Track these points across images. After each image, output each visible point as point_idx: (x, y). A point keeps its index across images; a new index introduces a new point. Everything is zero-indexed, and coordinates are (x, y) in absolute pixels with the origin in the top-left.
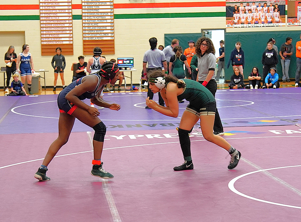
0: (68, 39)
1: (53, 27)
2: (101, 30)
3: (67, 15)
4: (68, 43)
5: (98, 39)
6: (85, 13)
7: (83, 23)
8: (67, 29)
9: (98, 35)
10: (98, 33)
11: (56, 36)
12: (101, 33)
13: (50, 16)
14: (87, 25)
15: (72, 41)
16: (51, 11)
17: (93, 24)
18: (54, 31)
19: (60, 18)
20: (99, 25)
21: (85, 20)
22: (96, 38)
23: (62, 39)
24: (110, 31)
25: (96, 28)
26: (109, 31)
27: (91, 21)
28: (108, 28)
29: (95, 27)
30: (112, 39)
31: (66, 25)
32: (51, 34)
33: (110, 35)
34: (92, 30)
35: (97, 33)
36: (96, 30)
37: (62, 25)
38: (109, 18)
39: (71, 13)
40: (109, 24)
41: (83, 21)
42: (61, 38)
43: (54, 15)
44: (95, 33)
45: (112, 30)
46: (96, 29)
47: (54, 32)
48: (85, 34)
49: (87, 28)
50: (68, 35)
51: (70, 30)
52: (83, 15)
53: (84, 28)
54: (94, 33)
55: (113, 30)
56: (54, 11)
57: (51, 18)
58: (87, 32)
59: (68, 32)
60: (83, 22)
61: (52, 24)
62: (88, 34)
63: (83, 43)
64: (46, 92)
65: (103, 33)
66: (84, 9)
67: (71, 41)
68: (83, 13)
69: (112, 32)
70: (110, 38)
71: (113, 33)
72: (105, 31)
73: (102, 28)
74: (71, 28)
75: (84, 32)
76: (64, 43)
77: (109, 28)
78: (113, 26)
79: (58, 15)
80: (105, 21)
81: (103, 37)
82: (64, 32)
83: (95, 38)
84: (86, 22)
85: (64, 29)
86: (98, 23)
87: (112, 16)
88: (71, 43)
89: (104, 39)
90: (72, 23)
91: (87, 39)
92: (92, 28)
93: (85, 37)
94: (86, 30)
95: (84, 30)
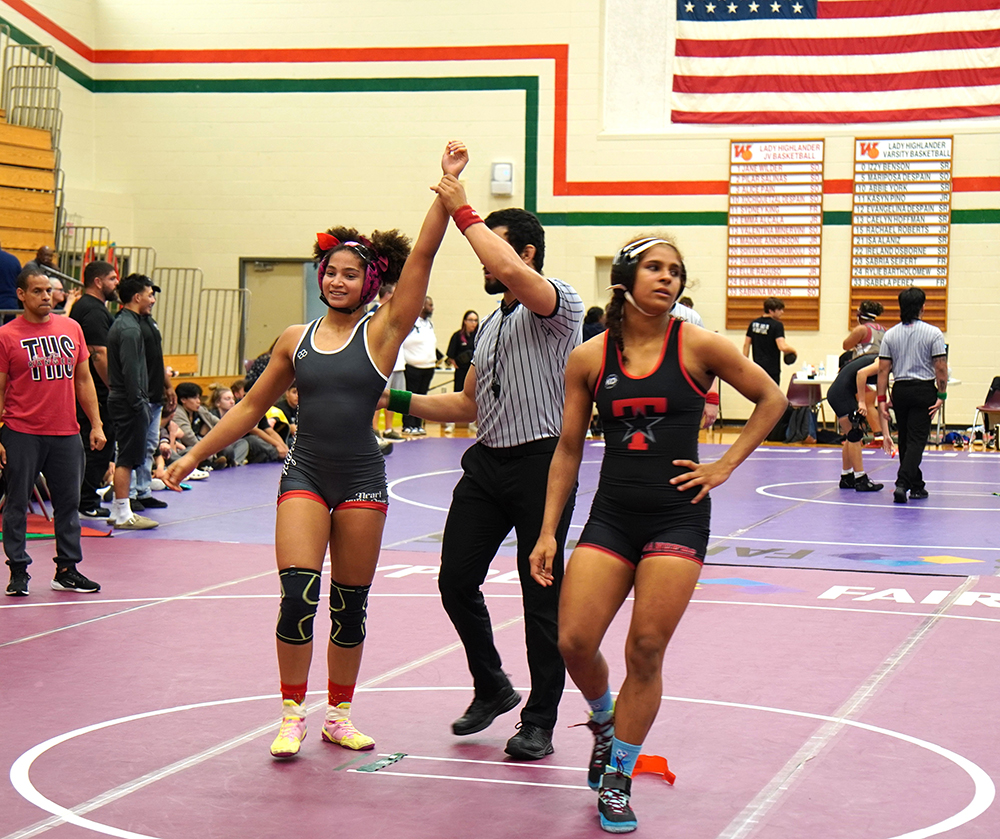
0: (805, 283)
1: (764, 247)
2: (906, 257)
3: (806, 210)
4: (804, 293)
5: (896, 285)
6: (862, 205)
7: (853, 236)
8: (806, 252)
9: (898, 273)
10: (898, 267)
11: (771, 272)
12: (906, 267)
13: (756, 216)
14: (865, 241)
15: (819, 288)
16: (762, 200)
17: (885, 239)
18: (766, 257)
19: (787, 221)
20: (903, 241)
21: (862, 225)
22: (892, 281)
23: (790, 283)
24: (936, 260)
25: (894, 252)
26: (934, 262)
27: (878, 230)
28: (929, 251)
29: (891, 247)
30: (939, 285)
31: (802, 241)
32: (758, 267)
33: (934, 272)
34: (881, 257)
35: (893, 267)
36: (892, 257)
37: (792, 241)
38: (935, 220)
39: (821, 205)
40: (935, 241)
41: (855, 229)
42: (786, 278)
43: (770, 211)
44: (889, 267)
45: (943, 257)
46: (894, 254)
47: (765, 262)
48: (856, 267)
49: (864, 249)
50: (806, 272)
51: (814, 257)
52: (856, 211)
53: (855, 251)
54: (885, 268)
55: (947, 256)
56: (770, 200)
57: (759, 219)
58: (864, 262)
59: (807, 262)
60: (855, 232)
61: (761, 236)
62: (867, 267)
63: (851, 295)
64: (724, 435)
65: (914, 267)
66: (859, 194)
67: (814, 288)
68: (854, 204)
69: (940, 264)
70: (935, 281)
71: (946, 267)
72: (920, 262)
73: (910, 252)
74: (817, 251)
75: (855, 261)
76: (795, 293)
77: (935, 251)
78: (948, 246)
79: (782, 210)
80: (922, 231)
81: (912, 278)
82: (795, 262)
83: (887, 281)
84: (865, 232)
85: (795, 252)
86: (899, 236)
87: (945, 215)
88: (815, 293)
90: (820, 236)
91: (863, 283)
92: (879, 250)
93: (856, 278)
94: (861, 257)
95: (857, 257)
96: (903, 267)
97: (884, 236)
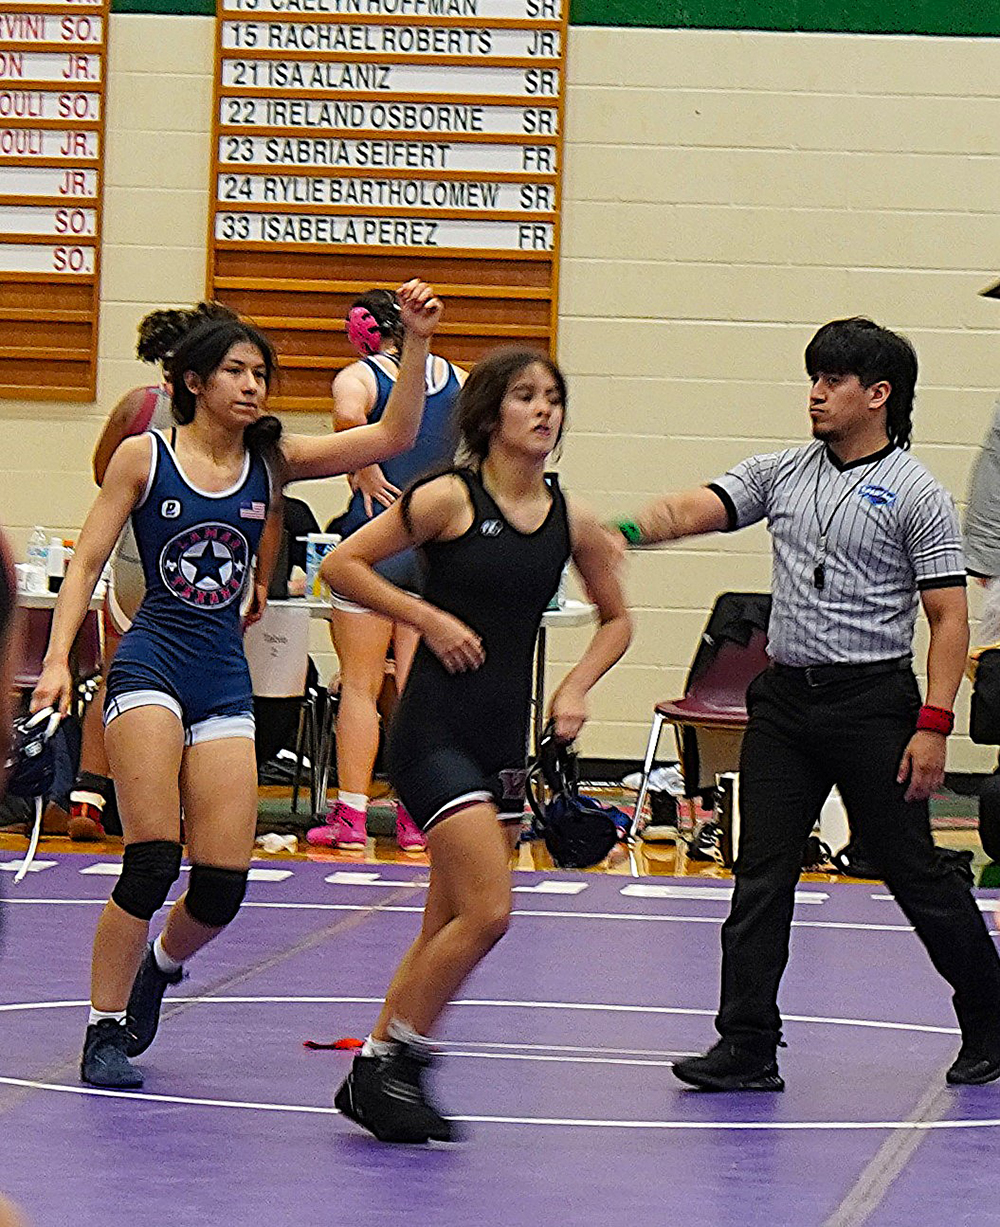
0: (44, 223)
2: (411, 140)
4: (40, 262)
5: (374, 240)
7: (223, 55)
8: (50, 108)
9: (380, 198)
10: (382, 178)
12: (413, 178)
14: (264, 77)
15: (94, 243)
17: (338, 72)
20: (401, 81)
21: (253, 19)
22: (359, 226)
24: (518, 153)
25: (367, 119)
26: (510, 160)
27: (311, 36)
28: (493, 122)
29: (356, 100)
30: (528, 245)
31: (37, 69)
33: (509, 199)
34: (320, 137)
35: (365, 177)
36: (362, 138)
38: (516, 7)
40: (514, 84)
41: (228, 30)
44: (350, 173)
45: (544, 144)
46: (368, 126)
48: (232, 172)
49: (261, 107)
50: (49, 184)
51: (79, 128)
53: (227, 111)
54: (335, 176)
55: (556, 142)
58: (261, 154)
59: (53, 145)
60: (229, 43)
62: (269, 173)
63: (215, 271)
65: (440, 179)
67: (77, 243)
69: (532, 168)
70: (514, 230)
71: (554, 181)
72: (458, 159)
73: (426, 121)
74: (89, 109)
75: (226, 147)
76: (8, 260)
77: (511, 122)
78: (558, 104)
80: (469, 46)
81: (433, 219)
82: (10, 146)
83: (341, 226)
84: (262, 44)
85: (6, 106)
86: (385, 63)
88: (82, 263)
89: (451, 238)
90: (101, 51)
91: (256, 232)
92: (316, 110)
93: (231, 210)
94: (251, 133)
95: (234, 133)
96: (399, 175)
97: (331, 59)
